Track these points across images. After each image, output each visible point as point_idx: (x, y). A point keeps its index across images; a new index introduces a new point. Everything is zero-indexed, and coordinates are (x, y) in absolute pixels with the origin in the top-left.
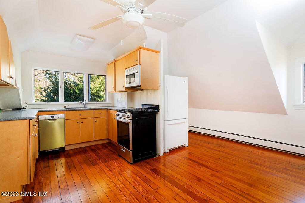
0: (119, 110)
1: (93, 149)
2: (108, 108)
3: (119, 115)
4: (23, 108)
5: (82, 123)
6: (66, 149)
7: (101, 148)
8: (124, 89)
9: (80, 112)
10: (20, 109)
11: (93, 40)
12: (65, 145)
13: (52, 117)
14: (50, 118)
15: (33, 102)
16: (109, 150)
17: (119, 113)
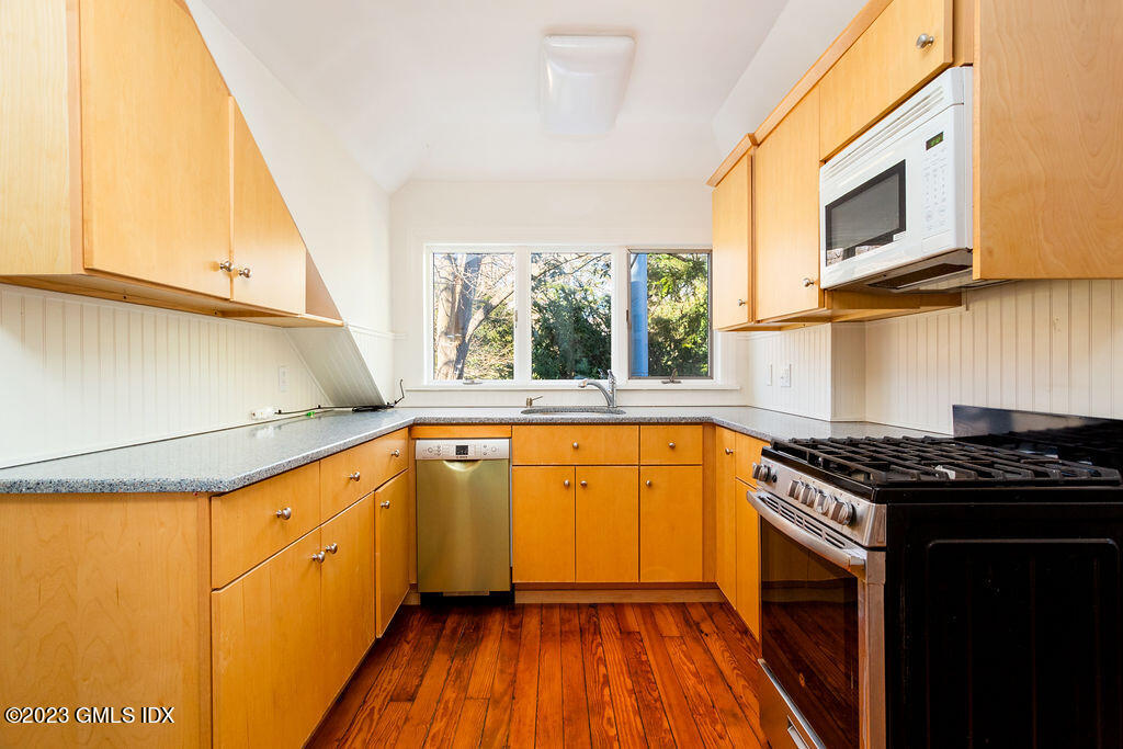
0: (777, 445)
1: (629, 633)
2: (717, 416)
3: (770, 479)
4: (389, 406)
5: (584, 485)
6: (517, 601)
7: (672, 638)
8: (809, 302)
9: (574, 436)
10: (377, 407)
11: (622, 45)
12: (513, 586)
13: (462, 450)
14: (453, 454)
15: (427, 380)
16: (712, 671)
17: (776, 468)
